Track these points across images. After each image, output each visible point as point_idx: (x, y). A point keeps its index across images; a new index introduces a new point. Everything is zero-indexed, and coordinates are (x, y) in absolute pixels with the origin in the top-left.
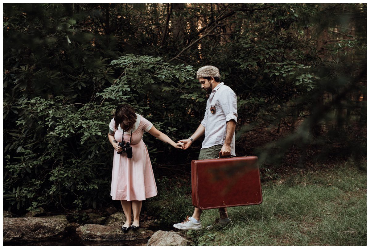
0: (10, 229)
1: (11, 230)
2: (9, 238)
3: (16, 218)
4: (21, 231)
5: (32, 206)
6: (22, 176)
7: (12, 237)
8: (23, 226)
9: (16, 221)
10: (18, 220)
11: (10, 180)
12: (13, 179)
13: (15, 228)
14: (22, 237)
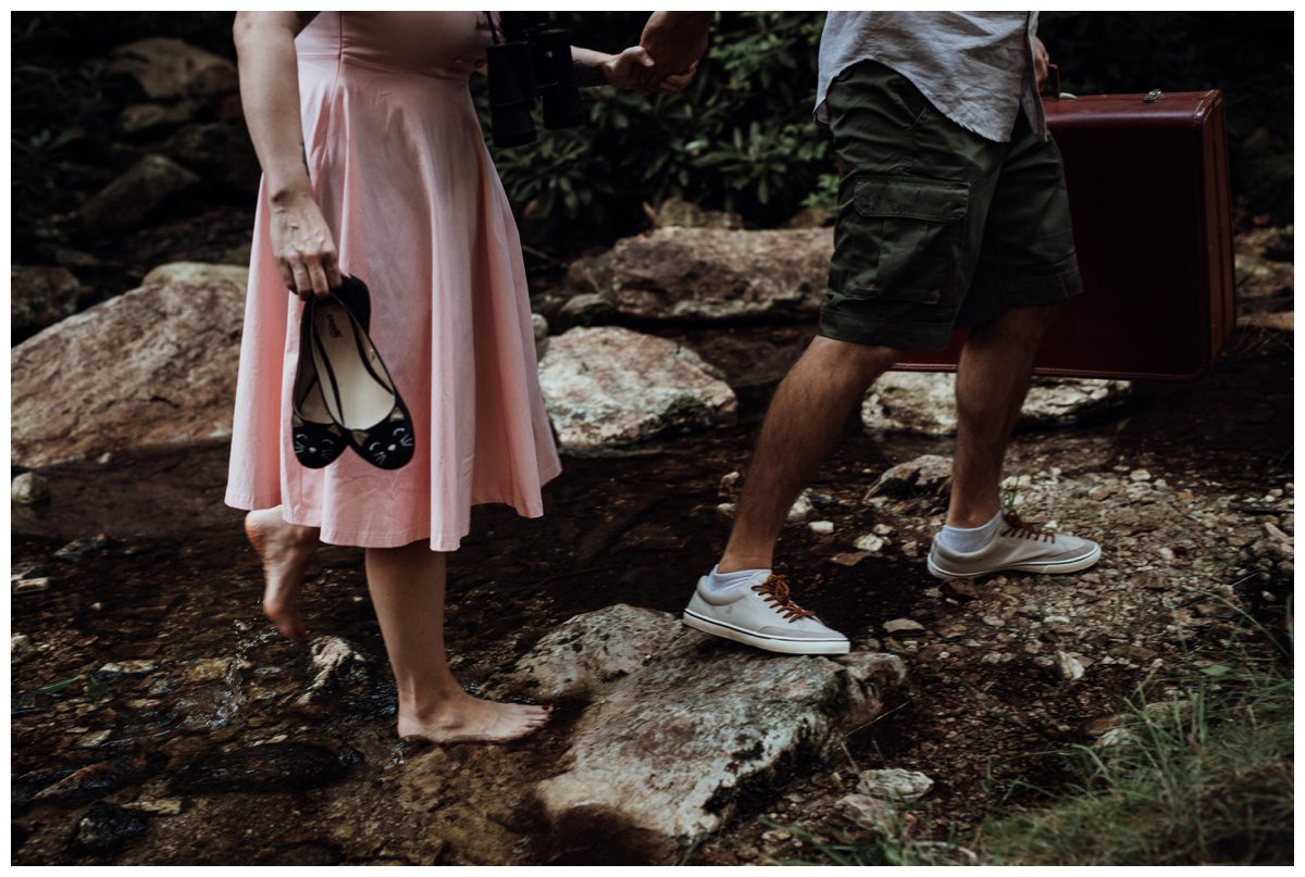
0: (761, 270)
1: (765, 272)
2: (761, 302)
3: (774, 233)
4: (796, 277)
5: (823, 189)
6: (765, 80)
7: (771, 298)
8: (801, 260)
9: (773, 242)
10: (781, 236)
11: (718, 101)
12: (729, 94)
13: (778, 266)
14: (803, 298)
